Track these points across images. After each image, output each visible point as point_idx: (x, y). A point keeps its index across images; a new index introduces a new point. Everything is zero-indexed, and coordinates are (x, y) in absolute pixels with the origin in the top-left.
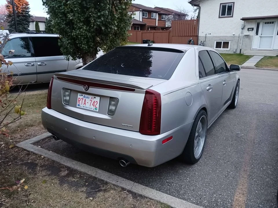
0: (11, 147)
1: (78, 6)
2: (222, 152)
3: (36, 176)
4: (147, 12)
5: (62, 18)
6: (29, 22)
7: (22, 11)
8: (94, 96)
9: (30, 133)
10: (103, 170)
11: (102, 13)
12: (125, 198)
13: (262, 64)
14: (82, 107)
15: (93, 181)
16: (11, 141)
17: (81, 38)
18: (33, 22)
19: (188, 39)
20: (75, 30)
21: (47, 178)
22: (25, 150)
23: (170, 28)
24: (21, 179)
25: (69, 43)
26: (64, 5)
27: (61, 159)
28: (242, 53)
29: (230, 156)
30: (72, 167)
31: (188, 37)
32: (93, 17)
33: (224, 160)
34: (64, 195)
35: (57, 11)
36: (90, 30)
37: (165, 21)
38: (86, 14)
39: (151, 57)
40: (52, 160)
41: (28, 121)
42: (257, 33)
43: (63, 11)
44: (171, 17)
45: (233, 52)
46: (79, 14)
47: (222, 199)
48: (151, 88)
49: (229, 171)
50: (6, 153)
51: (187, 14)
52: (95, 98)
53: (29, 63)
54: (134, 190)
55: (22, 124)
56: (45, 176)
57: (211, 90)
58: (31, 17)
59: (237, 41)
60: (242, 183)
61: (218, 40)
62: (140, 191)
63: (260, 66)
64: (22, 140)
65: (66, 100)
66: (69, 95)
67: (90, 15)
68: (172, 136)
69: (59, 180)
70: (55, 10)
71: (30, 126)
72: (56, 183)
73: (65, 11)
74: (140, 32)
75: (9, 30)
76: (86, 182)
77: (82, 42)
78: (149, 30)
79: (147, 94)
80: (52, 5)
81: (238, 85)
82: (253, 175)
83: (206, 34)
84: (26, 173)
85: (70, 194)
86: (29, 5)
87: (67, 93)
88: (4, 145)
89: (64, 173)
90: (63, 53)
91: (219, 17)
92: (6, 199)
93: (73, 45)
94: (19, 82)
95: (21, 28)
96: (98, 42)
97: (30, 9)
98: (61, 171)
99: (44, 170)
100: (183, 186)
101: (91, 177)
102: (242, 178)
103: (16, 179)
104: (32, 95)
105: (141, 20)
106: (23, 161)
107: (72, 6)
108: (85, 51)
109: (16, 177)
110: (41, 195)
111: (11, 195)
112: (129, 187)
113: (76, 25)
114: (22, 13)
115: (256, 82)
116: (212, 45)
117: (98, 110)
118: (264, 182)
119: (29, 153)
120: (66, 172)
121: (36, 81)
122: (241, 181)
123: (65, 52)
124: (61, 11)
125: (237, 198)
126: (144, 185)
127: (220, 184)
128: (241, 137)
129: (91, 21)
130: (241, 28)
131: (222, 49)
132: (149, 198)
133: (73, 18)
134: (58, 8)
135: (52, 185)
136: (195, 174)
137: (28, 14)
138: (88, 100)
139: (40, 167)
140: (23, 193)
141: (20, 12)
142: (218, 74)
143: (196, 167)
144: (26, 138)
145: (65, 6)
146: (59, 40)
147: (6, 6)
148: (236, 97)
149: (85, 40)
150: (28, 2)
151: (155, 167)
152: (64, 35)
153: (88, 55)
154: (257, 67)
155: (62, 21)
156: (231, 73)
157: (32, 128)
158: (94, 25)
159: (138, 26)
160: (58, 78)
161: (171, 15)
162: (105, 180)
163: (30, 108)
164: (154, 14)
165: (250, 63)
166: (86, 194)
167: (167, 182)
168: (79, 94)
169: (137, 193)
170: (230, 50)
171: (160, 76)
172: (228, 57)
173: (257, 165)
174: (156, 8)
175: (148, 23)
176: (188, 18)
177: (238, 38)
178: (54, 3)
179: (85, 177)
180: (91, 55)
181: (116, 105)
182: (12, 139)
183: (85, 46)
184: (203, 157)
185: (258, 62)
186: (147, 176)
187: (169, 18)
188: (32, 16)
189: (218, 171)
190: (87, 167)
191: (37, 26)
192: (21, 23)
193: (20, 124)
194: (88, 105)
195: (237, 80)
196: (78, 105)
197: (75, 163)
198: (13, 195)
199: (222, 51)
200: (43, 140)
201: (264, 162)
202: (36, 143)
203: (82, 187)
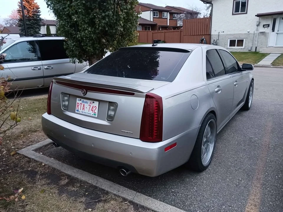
0: (12, 153)
1: (82, 7)
2: (234, 158)
3: (35, 186)
4: (158, 11)
5: (67, 21)
6: (40, 26)
7: (33, 14)
8: (93, 101)
9: (33, 139)
10: (104, 178)
11: (107, 14)
12: (126, 209)
13: (279, 62)
14: (81, 113)
15: (93, 190)
16: (13, 147)
17: (86, 40)
18: (44, 25)
19: (200, 38)
20: (80, 32)
21: (46, 187)
22: (26, 157)
23: (182, 27)
24: (19, 188)
25: (74, 45)
26: (68, 7)
27: (62, 167)
28: (257, 51)
29: (243, 163)
30: (73, 175)
31: (200, 36)
32: (97, 19)
33: (235, 167)
34: (62, 206)
35: (61, 13)
36: (95, 31)
37: (177, 20)
38: (91, 15)
39: (158, 57)
40: (53, 168)
41: (32, 126)
42: (273, 30)
43: (67, 13)
44: (183, 16)
45: (248, 50)
46: (83, 15)
47: (231, 211)
48: (151, 92)
49: (240, 179)
50: (7, 161)
51: (200, 12)
52: (94, 102)
53: (36, 67)
54: (136, 201)
55: (26, 129)
56: (45, 184)
57: (220, 92)
58: (42, 21)
59: (252, 39)
60: (254, 193)
61: (232, 38)
62: (142, 201)
63: (277, 64)
64: (24, 146)
65: (64, 106)
66: (68, 100)
67: (95, 16)
68: (176, 143)
69: (58, 190)
70: (60, 12)
71: (33, 131)
72: (55, 193)
73: (69, 12)
74: (150, 32)
75: (20, 34)
76: (86, 191)
77: (88, 44)
78: (161, 30)
79: (148, 98)
80: (56, 7)
81: (252, 85)
82: (267, 184)
83: (219, 32)
84: (25, 182)
85: (69, 204)
86: (40, 8)
87: (66, 98)
88: (5, 152)
89: (64, 182)
90: (68, 56)
91: (233, 14)
92: (2, 211)
93: (78, 47)
94: (17, 87)
95: (32, 32)
96: (104, 43)
97: (40, 12)
98: (61, 179)
99: (44, 178)
100: (189, 196)
101: (92, 186)
102: (254, 188)
103: (14, 188)
104: (39, 99)
105: (152, 20)
106: (23, 168)
107: (76, 8)
108: (91, 53)
109: (14, 186)
110: (38, 206)
111: (7, 206)
112: (131, 197)
113: (81, 27)
114: (33, 17)
115: (272, 81)
116: (226, 44)
117: (96, 116)
118: (279, 192)
119: (30, 160)
120: (67, 181)
121: (43, 85)
122: (253, 191)
123: (70, 55)
124: (66, 14)
125: (249, 210)
126: (147, 195)
127: (230, 194)
128: (255, 141)
129: (96, 22)
130: (256, 25)
131: (236, 47)
132: (152, 210)
133: (78, 20)
134: (63, 10)
135: (51, 194)
136: (202, 182)
137: (39, 17)
138: (86, 105)
139: (40, 175)
140: (19, 203)
141: (31, 16)
142: (229, 74)
143: (204, 174)
144: (28, 144)
145: (70, 7)
146: (64, 43)
147: (18, 11)
148: (250, 98)
149: (91, 42)
150: (39, 6)
151: (160, 175)
152: (69, 38)
153: (94, 58)
154: (273, 65)
155: (66, 23)
156: (244, 72)
157: (35, 133)
158: (99, 27)
159: (148, 26)
160: (57, 82)
161: (183, 13)
162: (106, 189)
163: (35, 113)
164: (165, 13)
165: (267, 61)
166: (85, 204)
167: (172, 192)
168: (77, 99)
169: (139, 204)
170: (244, 48)
171: (164, 78)
172: (243, 56)
173: (271, 173)
174: (167, 7)
175: (160, 23)
176: (201, 16)
177: (253, 36)
178: (58, 5)
179: (86, 186)
180: (97, 58)
181: (115, 110)
182: (14, 146)
183: (90, 48)
184: (213, 163)
185: (275, 60)
186: (151, 185)
187: (181, 16)
188: (43, 19)
189: (228, 180)
190: (88, 175)
191: (48, 29)
192: (32, 27)
193: (24, 129)
194: (86, 111)
195: (251, 79)
196: (77, 110)
197: (76, 171)
198: (9, 206)
199: (236, 49)
200: (46, 146)
201: (279, 170)
202: (38, 149)
203: (82, 197)
